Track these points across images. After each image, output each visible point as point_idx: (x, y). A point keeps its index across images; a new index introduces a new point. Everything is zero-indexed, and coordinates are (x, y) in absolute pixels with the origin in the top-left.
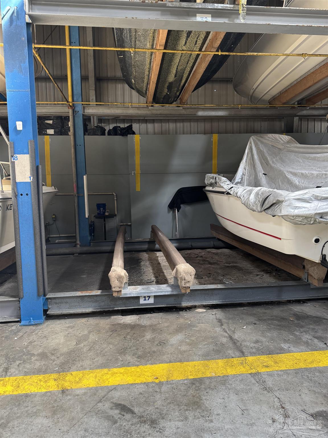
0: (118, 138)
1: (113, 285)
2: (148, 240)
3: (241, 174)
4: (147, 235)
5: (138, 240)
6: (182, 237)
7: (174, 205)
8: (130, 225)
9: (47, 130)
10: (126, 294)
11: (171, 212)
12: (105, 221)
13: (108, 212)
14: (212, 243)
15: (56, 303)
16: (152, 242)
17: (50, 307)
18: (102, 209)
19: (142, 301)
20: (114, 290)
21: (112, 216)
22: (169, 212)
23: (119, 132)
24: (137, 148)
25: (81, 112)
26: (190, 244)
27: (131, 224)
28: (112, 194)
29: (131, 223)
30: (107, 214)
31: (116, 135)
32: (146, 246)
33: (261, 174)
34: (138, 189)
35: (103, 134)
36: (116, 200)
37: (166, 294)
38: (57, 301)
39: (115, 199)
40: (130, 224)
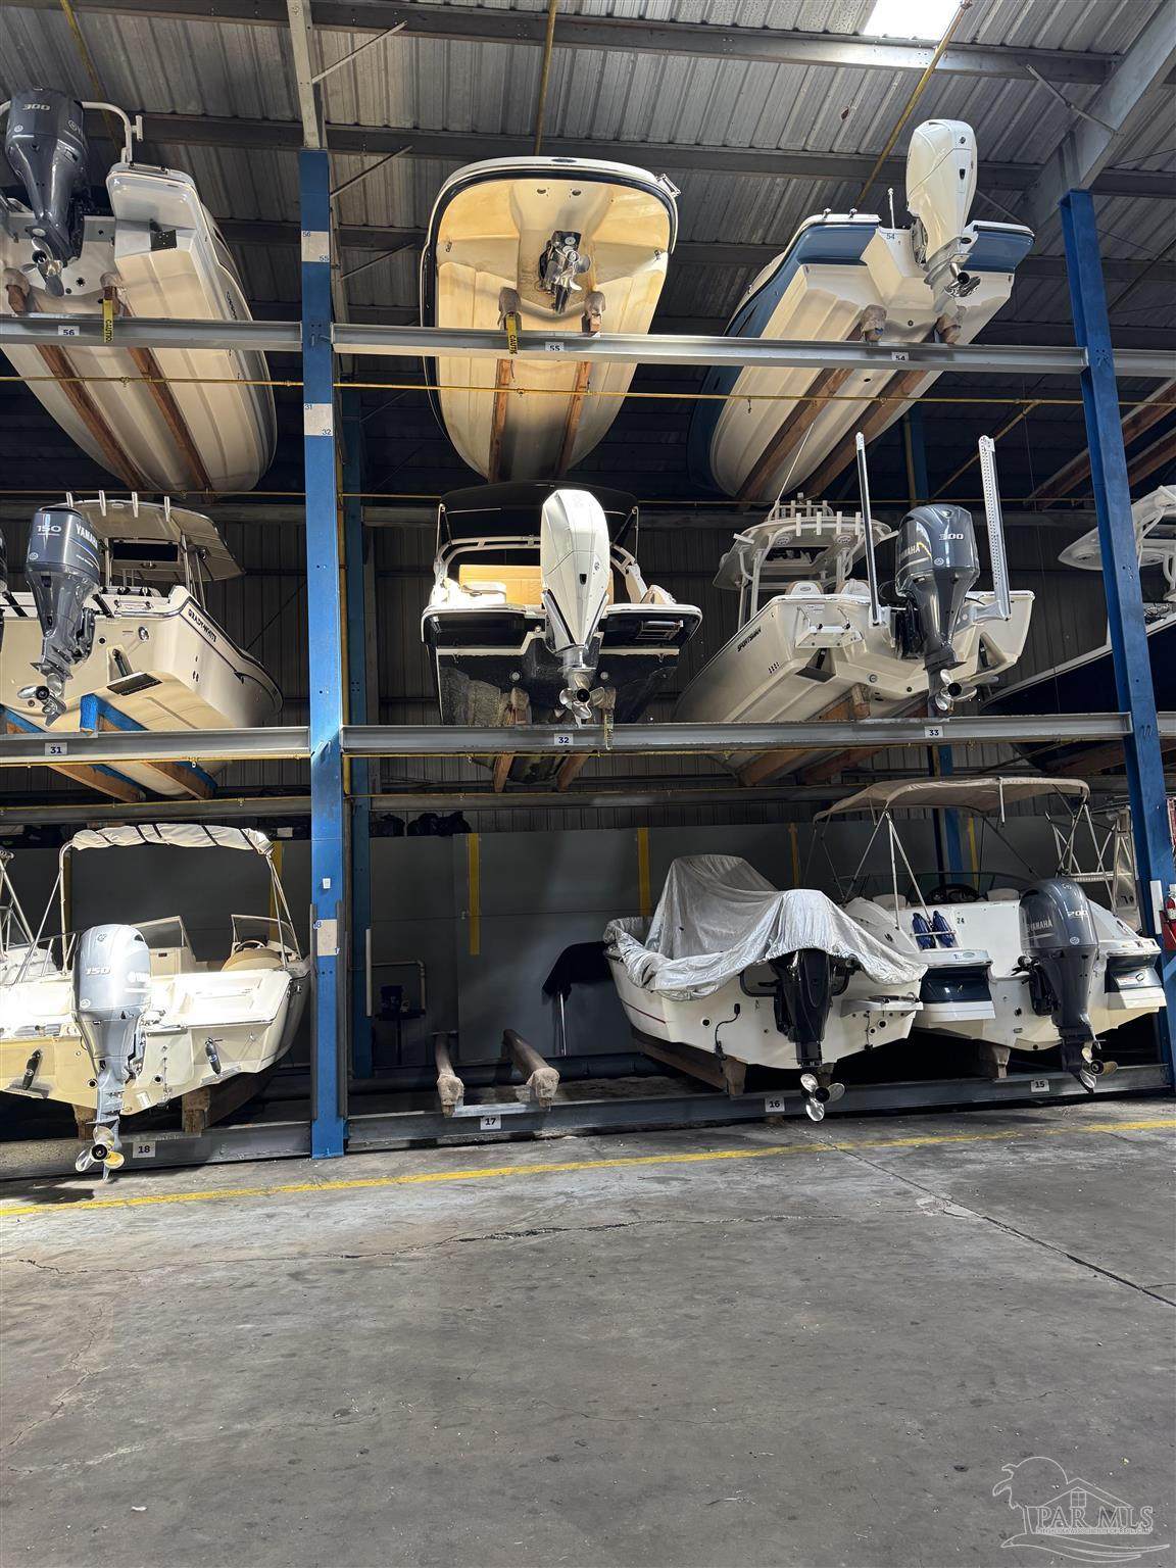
0: (433, 840)
1: (443, 1097)
2: (495, 1062)
3: (659, 924)
4: (495, 1053)
5: (473, 1062)
6: (576, 1053)
7: (556, 985)
8: (456, 1036)
9: (279, 829)
10: (461, 1113)
11: (551, 1002)
12: (399, 1026)
13: (405, 1005)
14: (630, 1064)
15: (361, 1130)
16: (505, 1066)
17: (351, 1134)
18: (393, 998)
19: (483, 1126)
20: (444, 1103)
21: (415, 1013)
22: (544, 1002)
23: (435, 828)
24: (474, 859)
25: (366, 808)
26: (584, 1066)
27: (457, 1034)
28: (416, 964)
29: (457, 1028)
30: (404, 1009)
31: (428, 833)
32: (491, 1075)
33: (677, 928)
34: (475, 951)
35: (399, 833)
36: (425, 977)
37: (519, 1112)
38: (362, 1125)
39: (423, 974)
40: (455, 1032)
